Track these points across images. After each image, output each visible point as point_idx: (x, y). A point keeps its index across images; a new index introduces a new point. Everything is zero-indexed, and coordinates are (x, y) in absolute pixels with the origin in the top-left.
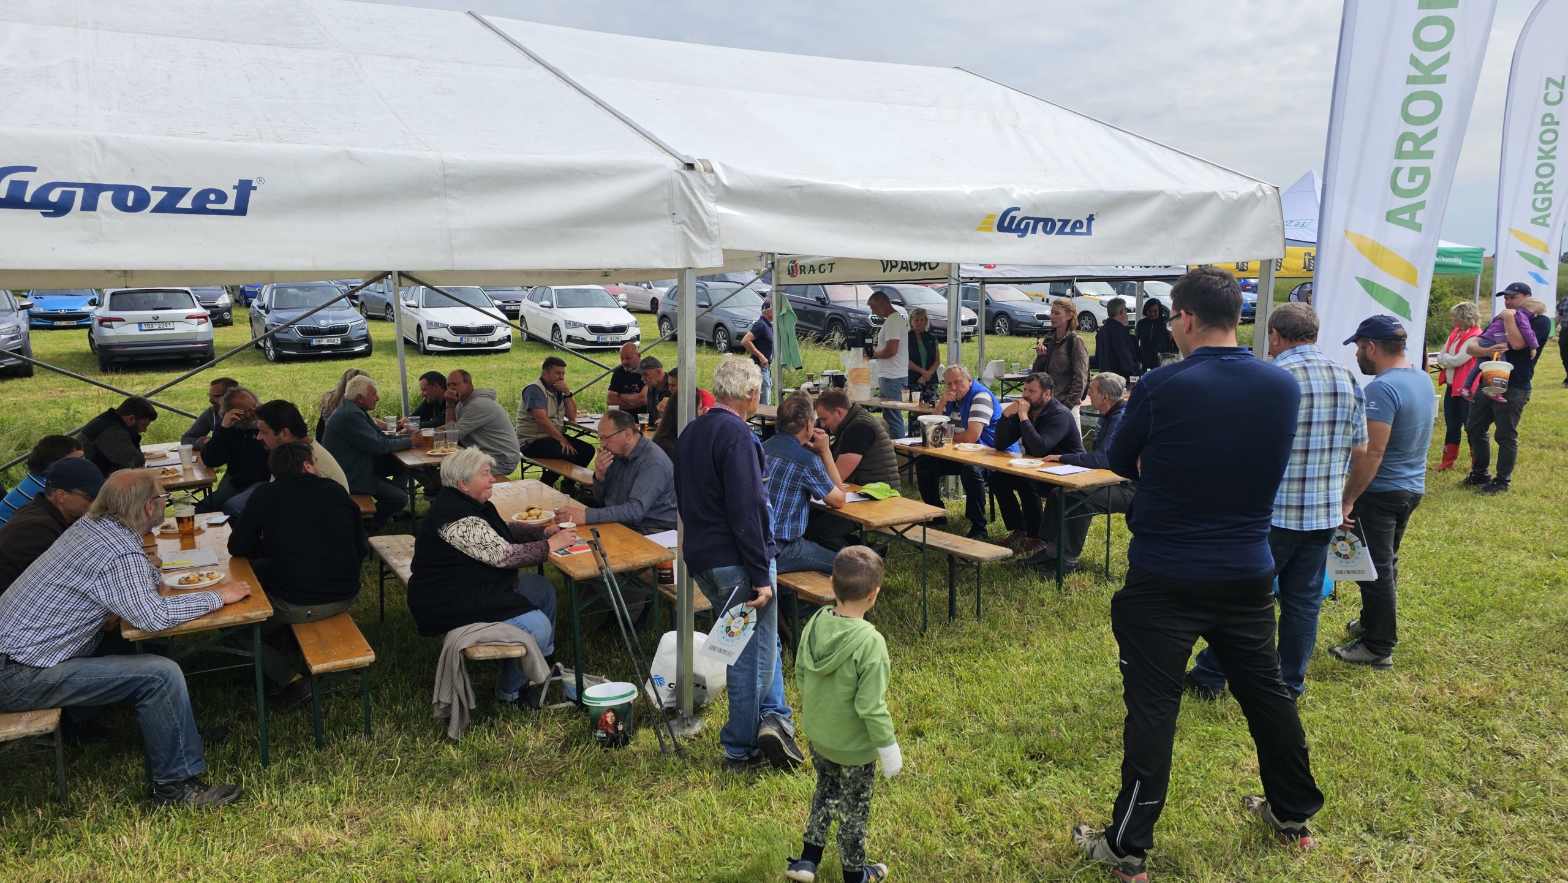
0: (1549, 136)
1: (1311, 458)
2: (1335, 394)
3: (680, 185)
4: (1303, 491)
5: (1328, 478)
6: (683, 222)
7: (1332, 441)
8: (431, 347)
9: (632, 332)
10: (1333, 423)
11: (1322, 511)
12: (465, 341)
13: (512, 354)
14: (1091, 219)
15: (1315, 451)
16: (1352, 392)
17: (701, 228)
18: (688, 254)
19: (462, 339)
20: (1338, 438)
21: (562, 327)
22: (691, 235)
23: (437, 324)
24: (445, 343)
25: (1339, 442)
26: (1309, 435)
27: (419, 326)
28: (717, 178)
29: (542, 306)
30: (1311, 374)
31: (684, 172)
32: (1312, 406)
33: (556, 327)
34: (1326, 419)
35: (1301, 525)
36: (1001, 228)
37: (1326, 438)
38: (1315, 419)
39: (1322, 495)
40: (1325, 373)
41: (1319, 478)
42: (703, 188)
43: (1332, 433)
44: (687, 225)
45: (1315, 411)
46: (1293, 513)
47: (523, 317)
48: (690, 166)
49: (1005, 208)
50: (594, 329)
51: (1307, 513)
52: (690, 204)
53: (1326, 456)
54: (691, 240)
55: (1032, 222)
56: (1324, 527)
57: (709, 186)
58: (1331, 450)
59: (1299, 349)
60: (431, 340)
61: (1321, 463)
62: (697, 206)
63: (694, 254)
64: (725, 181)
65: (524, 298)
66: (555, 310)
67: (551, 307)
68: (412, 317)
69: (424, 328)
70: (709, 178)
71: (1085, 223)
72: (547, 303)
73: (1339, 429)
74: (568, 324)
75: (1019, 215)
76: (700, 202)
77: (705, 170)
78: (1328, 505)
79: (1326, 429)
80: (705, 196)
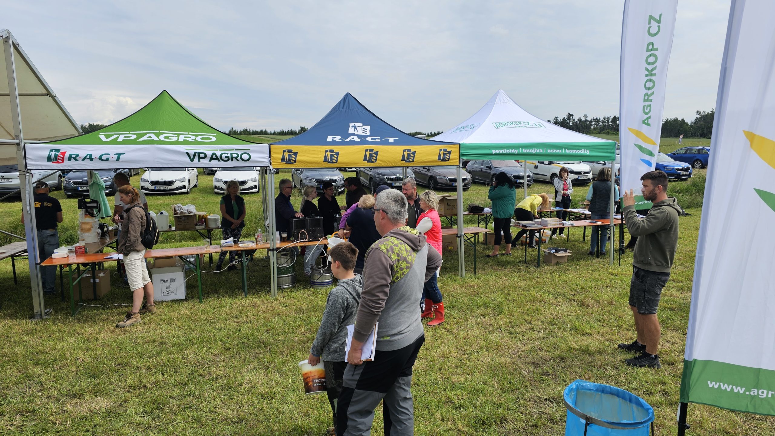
0: (651, 59)
19: (155, 187)
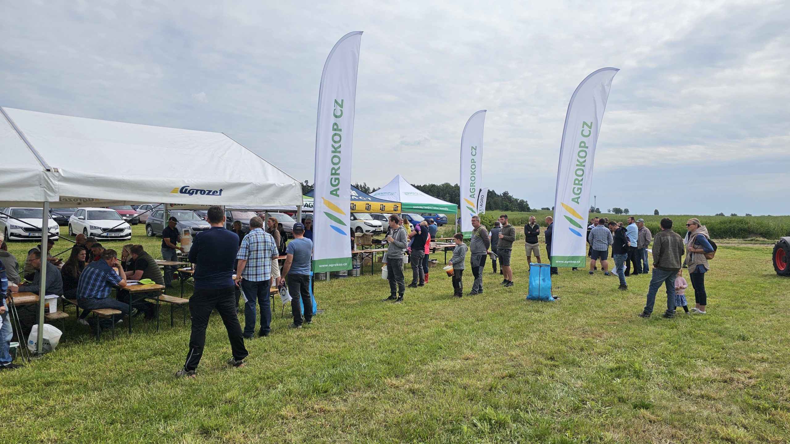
0: (473, 167)
1: (258, 260)
2: (265, 242)
3: (44, 177)
4: (257, 270)
5: (264, 266)
6: (44, 187)
7: (265, 255)
8: (12, 238)
9: (127, 232)
10: (265, 250)
11: (263, 275)
12: (31, 235)
13: (59, 242)
14: (221, 190)
15: (260, 258)
16: (270, 241)
17: (52, 190)
18: (46, 197)
19: (30, 234)
20: (267, 254)
21: (88, 229)
22: (47, 191)
23: (16, 226)
24: (20, 236)
25: (267, 255)
26: (257, 254)
27: (6, 228)
28: (60, 174)
29: (79, 219)
30: (258, 236)
31: (46, 172)
32: (258, 245)
33: (85, 229)
34: (263, 249)
35: (257, 280)
36: (181, 192)
37: (263, 254)
38: (259, 249)
39: (263, 271)
40: (262, 236)
41: (261, 266)
42: (54, 177)
43: (265, 253)
44: (46, 188)
45: (259, 247)
46: (254, 276)
47: (70, 224)
48: (49, 170)
49: (183, 186)
50: (105, 230)
51: (258, 276)
52: (47, 182)
53: (263, 260)
54: (47, 193)
55: (195, 191)
56: (263, 280)
57: (56, 176)
58: (265, 258)
59: (255, 229)
60: (12, 234)
61: (262, 261)
62: (50, 183)
63: (48, 197)
64: (63, 175)
65: (72, 214)
66: (86, 221)
67: (84, 219)
68: (4, 224)
69: (9, 228)
70: (56, 174)
71: (219, 192)
72: (82, 217)
73: (267, 252)
74: (92, 227)
75: (189, 189)
76: (51, 181)
77: (55, 171)
78: (265, 274)
79: (263, 252)
80: (54, 179)
